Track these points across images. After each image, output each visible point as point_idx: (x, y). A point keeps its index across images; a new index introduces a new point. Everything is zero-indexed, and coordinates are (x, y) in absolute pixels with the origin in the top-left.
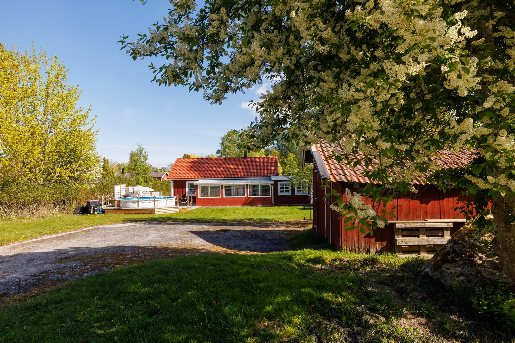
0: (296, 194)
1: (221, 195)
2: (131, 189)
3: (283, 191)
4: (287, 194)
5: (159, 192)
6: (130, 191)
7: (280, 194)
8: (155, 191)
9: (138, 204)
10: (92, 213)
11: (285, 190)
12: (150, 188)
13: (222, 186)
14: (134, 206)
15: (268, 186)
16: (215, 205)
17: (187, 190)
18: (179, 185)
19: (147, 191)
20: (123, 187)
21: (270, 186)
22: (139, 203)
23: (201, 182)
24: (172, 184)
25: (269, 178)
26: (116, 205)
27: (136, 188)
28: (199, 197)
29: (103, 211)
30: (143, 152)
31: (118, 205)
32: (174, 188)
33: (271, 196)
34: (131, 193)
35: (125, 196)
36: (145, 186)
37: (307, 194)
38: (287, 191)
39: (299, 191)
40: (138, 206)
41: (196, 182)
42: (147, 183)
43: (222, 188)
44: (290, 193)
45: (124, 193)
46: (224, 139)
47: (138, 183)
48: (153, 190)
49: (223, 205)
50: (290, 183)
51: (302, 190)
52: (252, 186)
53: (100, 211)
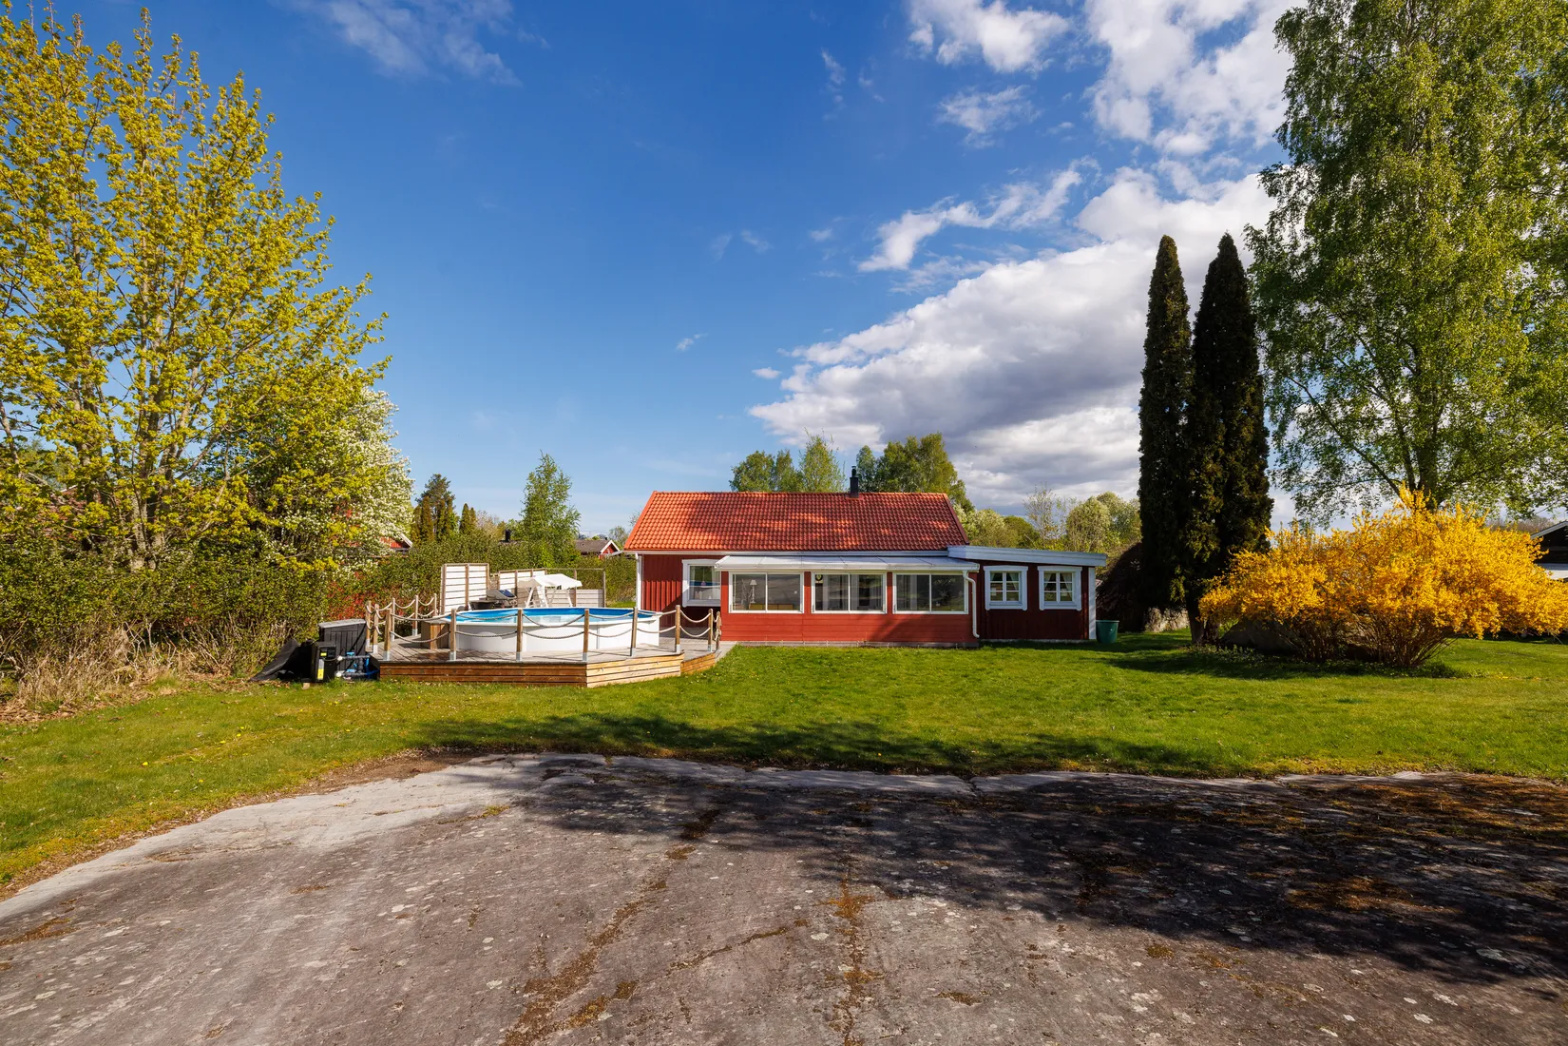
0: (1043, 605)
1: (802, 606)
2: (507, 581)
3: (999, 597)
4: (1012, 605)
5: (596, 591)
6: (502, 588)
7: (989, 605)
8: (584, 587)
9: (519, 641)
10: (320, 676)
11: (1005, 591)
12: (571, 576)
13: (808, 574)
14: (502, 648)
15: (960, 578)
16: (785, 638)
17: (686, 586)
18: (662, 569)
19: (559, 588)
20: (479, 572)
21: (966, 576)
22: (524, 637)
23: (732, 562)
24: (639, 567)
25: (943, 553)
26: (434, 644)
27: (524, 577)
28: (732, 611)
29: (373, 670)
30: (556, 476)
31: (445, 643)
32: (646, 578)
33: (966, 612)
34: (506, 592)
35: (480, 605)
36: (556, 572)
37: (1079, 609)
38: (1013, 596)
39: (1050, 597)
40: (519, 649)
41: (720, 562)
42: (562, 562)
43: (807, 584)
44: (1023, 605)
45: (478, 593)
46: (739, 472)
47: (535, 563)
48: (579, 584)
49: (812, 638)
50: (1024, 570)
51: (1058, 592)
52: (904, 581)
53: (357, 670)
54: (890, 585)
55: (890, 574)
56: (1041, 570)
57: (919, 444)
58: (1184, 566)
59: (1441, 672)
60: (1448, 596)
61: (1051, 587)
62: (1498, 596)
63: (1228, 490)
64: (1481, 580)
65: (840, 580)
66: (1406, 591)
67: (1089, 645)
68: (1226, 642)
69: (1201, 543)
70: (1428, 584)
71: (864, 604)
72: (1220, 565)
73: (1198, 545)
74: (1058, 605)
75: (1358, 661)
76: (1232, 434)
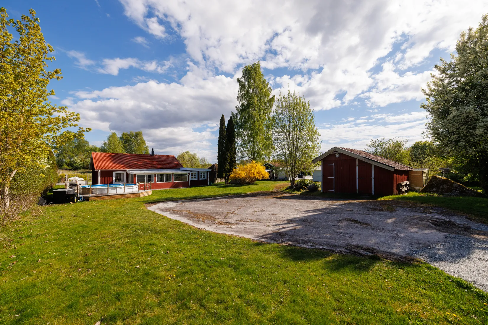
0: (200, 179)
1: (154, 181)
3: (193, 178)
4: (195, 179)
7: (191, 179)
10: (76, 201)
11: (193, 176)
13: (155, 174)
15: (186, 174)
17: (114, 179)
18: (106, 174)
21: (188, 174)
24: (99, 174)
32: (101, 177)
33: (188, 181)
37: (206, 179)
38: (195, 177)
39: (201, 177)
40: (124, 191)
43: (155, 176)
44: (197, 179)
49: (156, 188)
50: (197, 172)
51: (203, 176)
52: (176, 175)
53: (82, 199)
54: (173, 176)
55: (173, 174)
56: (200, 172)
57: (134, 134)
58: (225, 171)
59: (256, 184)
60: (257, 175)
61: (201, 175)
62: (262, 174)
63: (231, 158)
64: (260, 172)
65: (162, 175)
66: (253, 174)
67: (208, 186)
68: (230, 183)
69: (227, 167)
70: (256, 173)
71: (167, 180)
72: (230, 171)
73: (227, 168)
74: (202, 179)
75: (248, 184)
76: (232, 150)
